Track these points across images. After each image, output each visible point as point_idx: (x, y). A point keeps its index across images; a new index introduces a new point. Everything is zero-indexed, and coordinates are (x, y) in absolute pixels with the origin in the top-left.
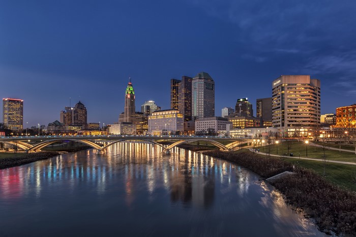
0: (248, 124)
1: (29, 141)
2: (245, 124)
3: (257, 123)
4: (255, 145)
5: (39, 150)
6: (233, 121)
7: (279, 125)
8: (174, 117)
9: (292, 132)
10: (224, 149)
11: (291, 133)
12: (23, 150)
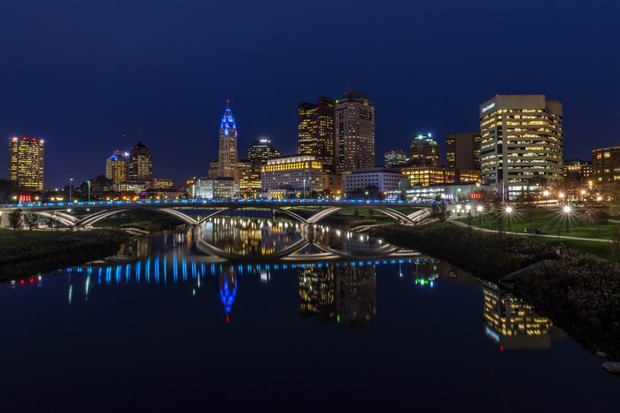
0: (435, 179)
1: (69, 210)
2: (429, 178)
3: (450, 177)
4: (459, 214)
5: (89, 227)
6: (408, 173)
7: (494, 181)
8: (307, 167)
9: (516, 191)
10: (406, 222)
11: (514, 193)
12: (64, 226)
